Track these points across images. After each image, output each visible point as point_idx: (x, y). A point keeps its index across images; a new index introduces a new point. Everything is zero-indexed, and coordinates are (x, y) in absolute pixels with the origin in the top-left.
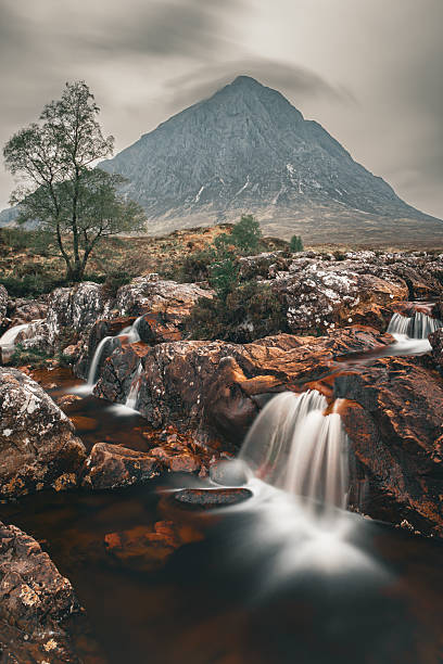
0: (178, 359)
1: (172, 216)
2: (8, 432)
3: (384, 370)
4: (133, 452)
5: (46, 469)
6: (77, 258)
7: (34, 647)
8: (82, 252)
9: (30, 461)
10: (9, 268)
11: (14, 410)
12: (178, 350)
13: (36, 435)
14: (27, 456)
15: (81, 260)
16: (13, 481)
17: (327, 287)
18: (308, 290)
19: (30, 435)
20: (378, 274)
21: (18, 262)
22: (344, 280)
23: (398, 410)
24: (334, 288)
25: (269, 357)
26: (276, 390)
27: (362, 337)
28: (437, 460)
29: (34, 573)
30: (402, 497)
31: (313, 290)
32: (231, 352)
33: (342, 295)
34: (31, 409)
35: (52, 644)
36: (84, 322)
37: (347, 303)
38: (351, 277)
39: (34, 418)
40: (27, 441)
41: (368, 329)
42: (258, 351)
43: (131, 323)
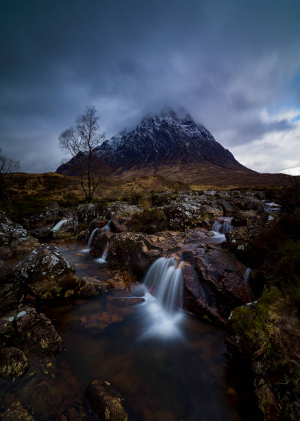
0: (122, 241)
1: (135, 169)
2: (44, 273)
3: (203, 249)
4: (99, 281)
5: (61, 288)
6: (90, 191)
7: (43, 365)
8: (92, 188)
9: (54, 285)
10: (61, 195)
11: (47, 264)
12: (123, 236)
13: (57, 274)
14: (53, 282)
15: (92, 192)
16: (46, 293)
17: (187, 210)
18: (178, 212)
19: (54, 274)
20: (210, 205)
21: (64, 192)
22: (194, 207)
23: (206, 267)
24: (190, 211)
25: (158, 241)
26: (159, 256)
27: (199, 233)
28: (220, 290)
29: (47, 335)
30: (204, 305)
31: (181, 212)
32: (143, 239)
33: (193, 214)
34: (54, 263)
35: (50, 364)
36: (88, 221)
37: (195, 218)
38: (197, 206)
39: (55, 268)
40: (53, 277)
41: (203, 229)
42: (154, 239)
43: (106, 223)
